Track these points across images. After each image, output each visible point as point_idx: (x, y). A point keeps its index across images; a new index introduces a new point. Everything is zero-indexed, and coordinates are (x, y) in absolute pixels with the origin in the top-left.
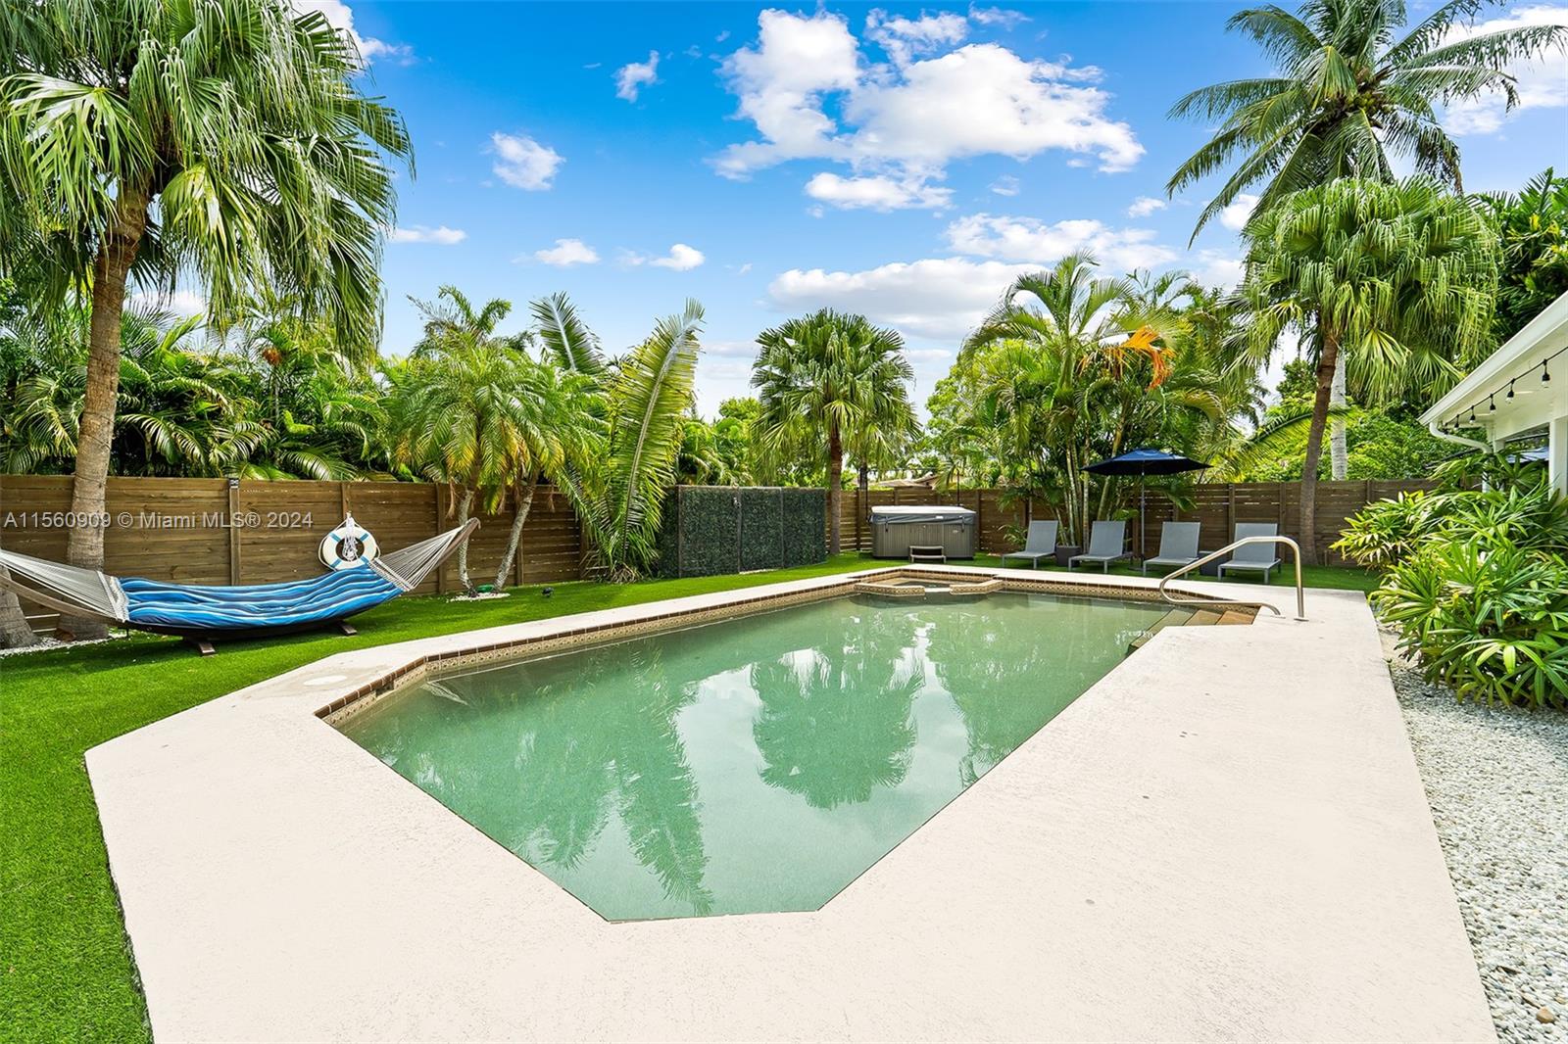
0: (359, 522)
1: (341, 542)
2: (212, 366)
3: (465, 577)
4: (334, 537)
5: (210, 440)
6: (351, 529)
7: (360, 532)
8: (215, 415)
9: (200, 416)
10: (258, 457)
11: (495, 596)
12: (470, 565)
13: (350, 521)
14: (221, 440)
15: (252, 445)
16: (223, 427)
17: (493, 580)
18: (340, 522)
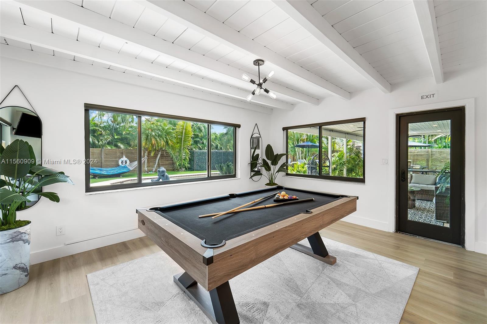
0: (126, 157)
1: (122, 161)
2: (101, 124)
3: (146, 169)
4: (121, 160)
5: (99, 140)
6: (124, 159)
7: (126, 159)
8: (101, 134)
9: (98, 135)
10: (109, 143)
11: (152, 173)
12: (147, 167)
13: (124, 157)
14: (102, 140)
15: (108, 141)
16: (103, 137)
17: (153, 170)
18: (122, 157)
